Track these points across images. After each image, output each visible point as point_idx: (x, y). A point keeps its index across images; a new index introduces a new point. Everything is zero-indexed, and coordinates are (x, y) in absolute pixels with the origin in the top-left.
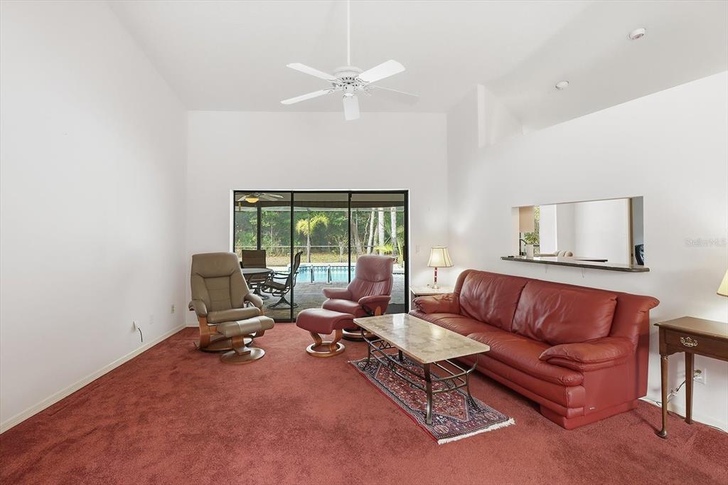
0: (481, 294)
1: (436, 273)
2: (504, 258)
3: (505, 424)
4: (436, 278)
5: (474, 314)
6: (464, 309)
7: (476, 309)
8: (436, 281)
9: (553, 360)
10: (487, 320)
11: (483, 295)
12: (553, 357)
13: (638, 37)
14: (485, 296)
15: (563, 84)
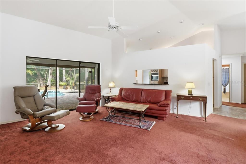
0: (130, 94)
1: (110, 89)
2: (134, 84)
3: (154, 124)
4: (110, 91)
5: (128, 100)
6: (124, 99)
7: (129, 98)
8: (110, 92)
9: (161, 106)
10: (133, 101)
11: (131, 94)
12: (161, 105)
13: (159, 32)
14: (132, 94)
15: (141, 39)
